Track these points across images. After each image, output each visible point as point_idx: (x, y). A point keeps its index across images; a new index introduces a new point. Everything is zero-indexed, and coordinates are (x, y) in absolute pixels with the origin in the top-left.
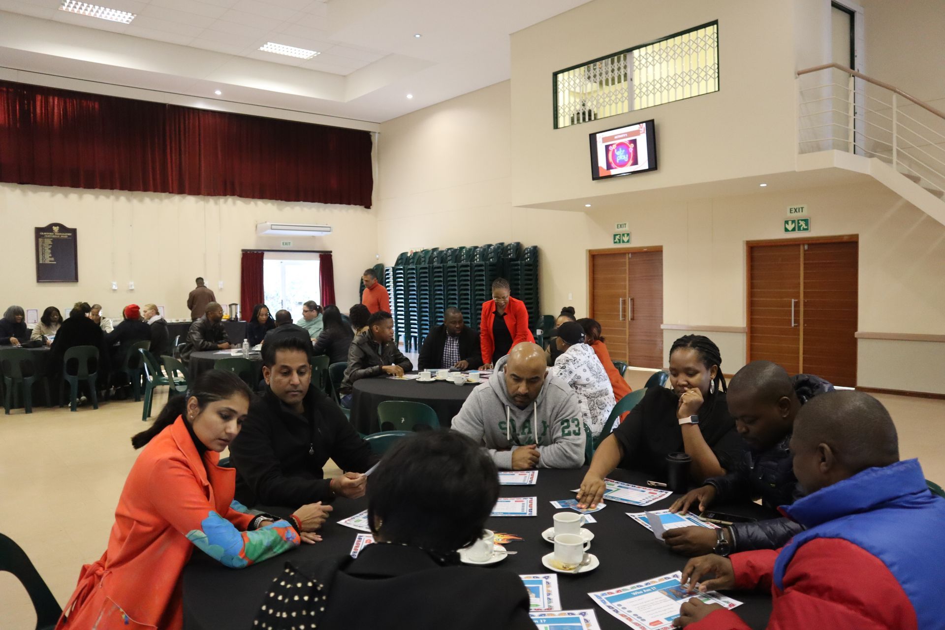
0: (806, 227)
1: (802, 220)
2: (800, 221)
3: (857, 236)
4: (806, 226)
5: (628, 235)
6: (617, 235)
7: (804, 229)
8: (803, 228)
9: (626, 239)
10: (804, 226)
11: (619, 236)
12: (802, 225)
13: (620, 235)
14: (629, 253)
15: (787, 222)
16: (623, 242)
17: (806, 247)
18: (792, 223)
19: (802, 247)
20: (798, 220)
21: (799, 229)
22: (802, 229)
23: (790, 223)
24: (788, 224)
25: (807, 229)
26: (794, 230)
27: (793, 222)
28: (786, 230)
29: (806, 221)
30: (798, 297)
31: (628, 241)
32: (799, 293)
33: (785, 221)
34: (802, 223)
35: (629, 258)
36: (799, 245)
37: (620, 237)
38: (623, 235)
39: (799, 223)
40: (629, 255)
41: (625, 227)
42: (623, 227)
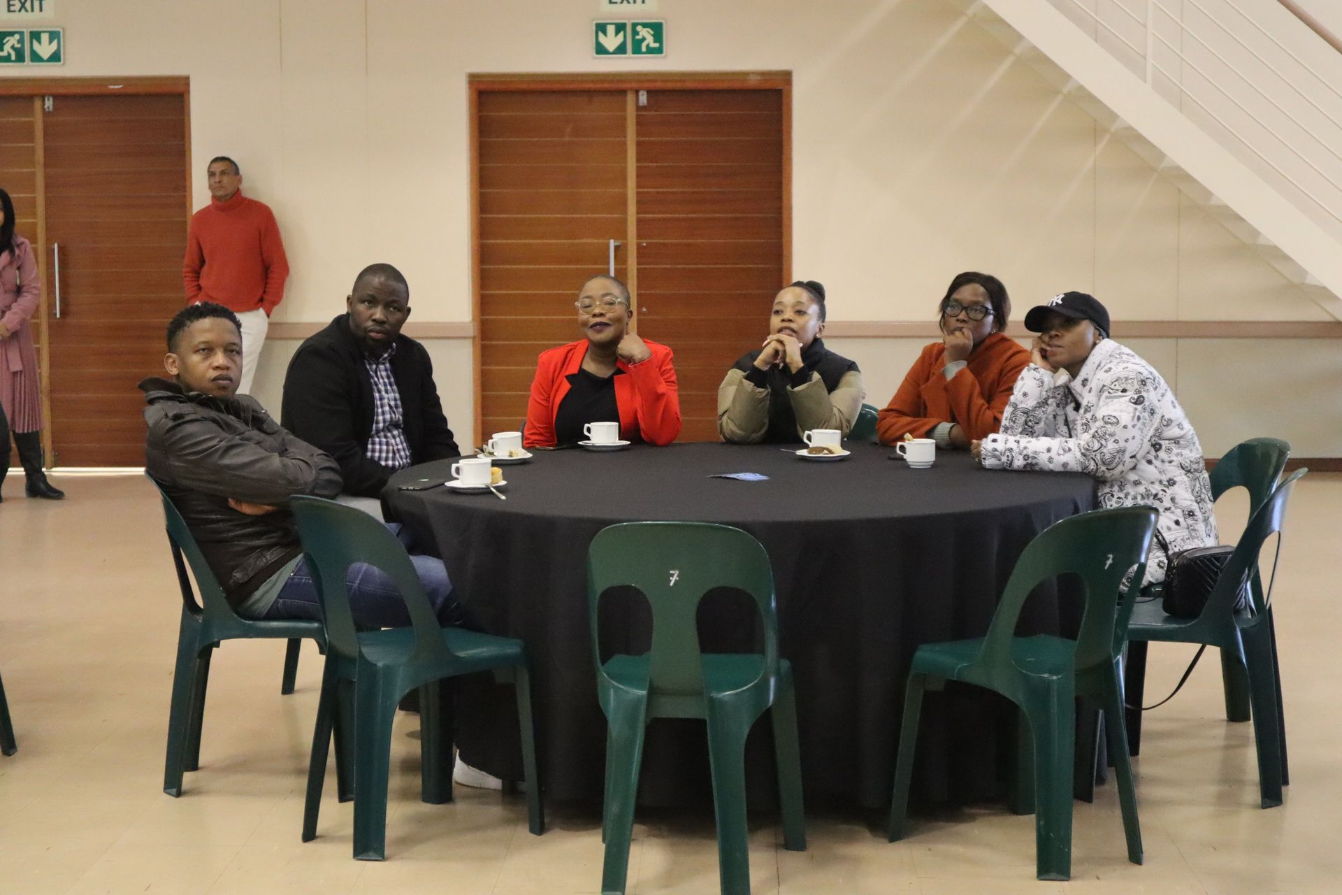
0: (657, 45)
1: (645, 25)
2: (639, 28)
3: (787, 76)
4: (655, 42)
5: (54, 36)
6: (12, 34)
7: (650, 51)
8: (648, 46)
9: (45, 48)
10: (650, 40)
11: (17, 37)
12: (644, 39)
13: (21, 33)
14: (43, 97)
15: (601, 28)
16: (36, 57)
17: (643, 98)
18: (617, 33)
19: (630, 97)
20: (634, 25)
21: (637, 50)
22: (644, 49)
23: (611, 29)
24: (605, 33)
25: (659, 51)
26: (621, 49)
27: (620, 28)
28: (601, 50)
29: (657, 29)
30: (621, 233)
31: (55, 57)
32: (624, 222)
33: (597, 25)
34: (645, 33)
35: (46, 114)
36: (623, 92)
37: (21, 41)
38: (36, 36)
39: (635, 33)
40: (44, 101)
41: (41, 10)
42: (32, 10)
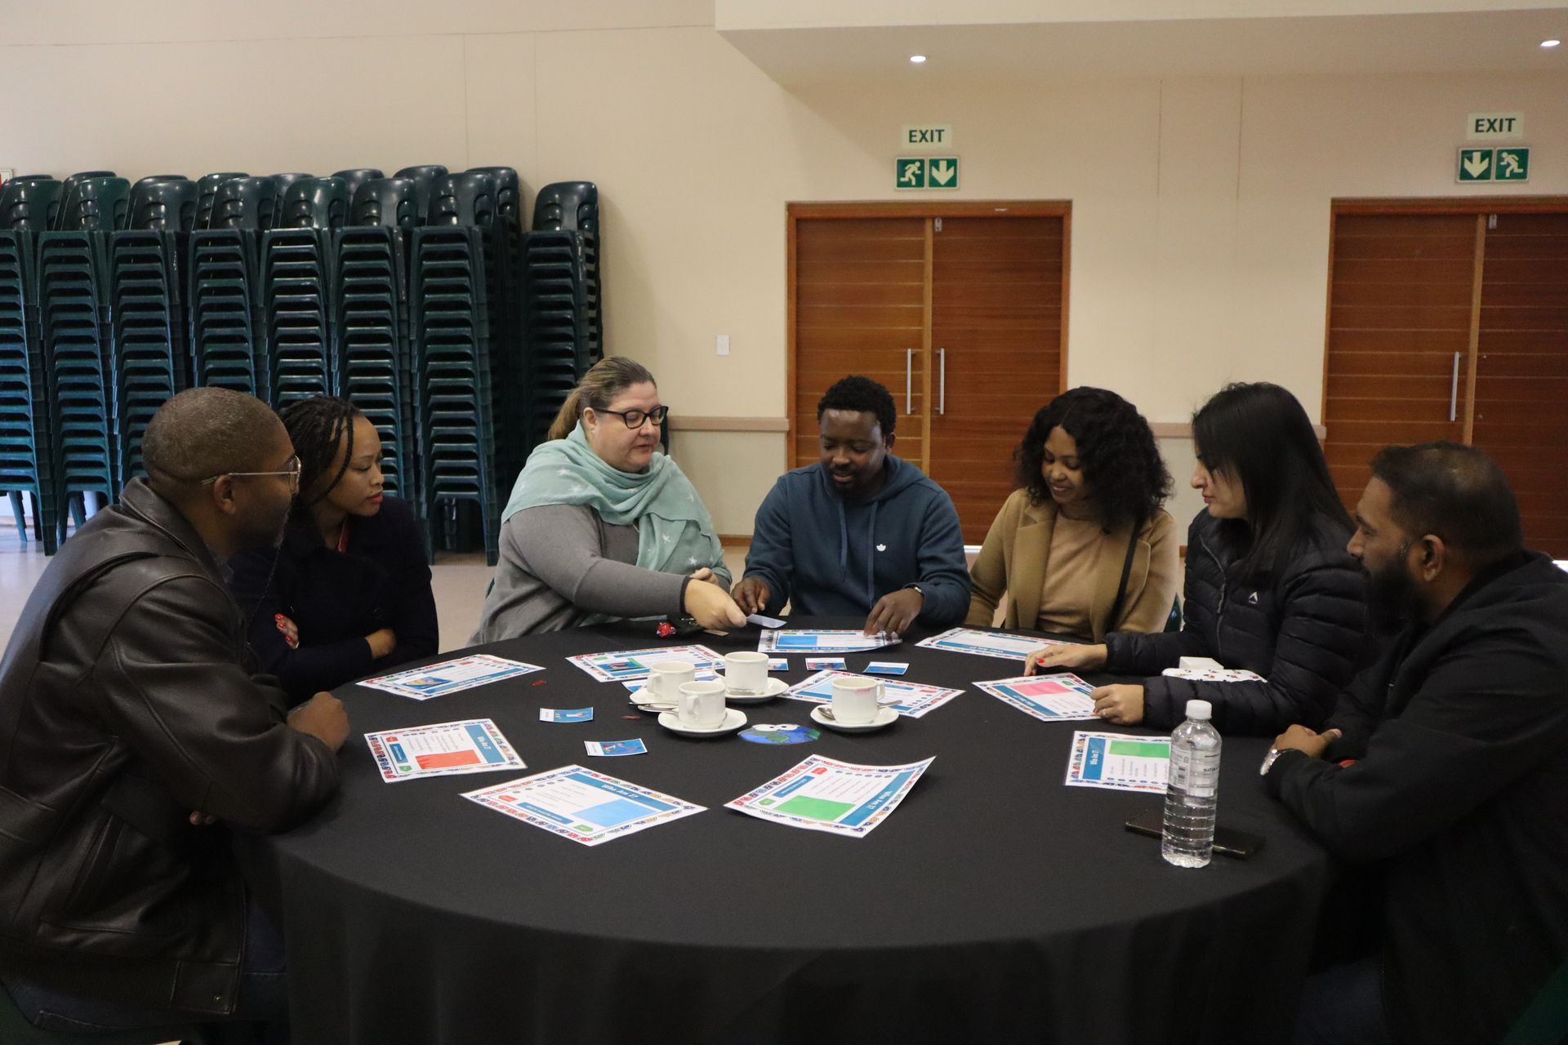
0: (1521, 171)
1: (1510, 152)
2: (1505, 155)
4: (1519, 167)
5: (952, 163)
6: (913, 162)
7: (1514, 176)
8: (1512, 171)
9: (943, 175)
10: (1514, 166)
11: (918, 164)
12: (1509, 165)
13: (922, 162)
14: (933, 219)
15: (1467, 155)
16: (934, 183)
17: (1493, 222)
18: (1483, 159)
19: (1481, 221)
20: (1500, 152)
21: (1501, 175)
22: (1508, 175)
23: (1477, 156)
24: (1471, 160)
25: (1523, 176)
26: (1485, 175)
27: (1486, 155)
28: (1465, 175)
29: (1523, 156)
30: (1464, 347)
31: (952, 182)
32: (1467, 335)
33: (1464, 152)
34: (1512, 161)
35: (935, 234)
36: (1474, 216)
37: (921, 168)
38: (935, 163)
39: (1500, 159)
40: (934, 223)
41: (940, 140)
42: (932, 140)
